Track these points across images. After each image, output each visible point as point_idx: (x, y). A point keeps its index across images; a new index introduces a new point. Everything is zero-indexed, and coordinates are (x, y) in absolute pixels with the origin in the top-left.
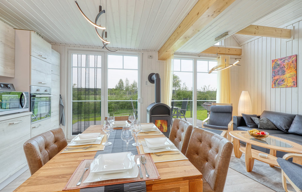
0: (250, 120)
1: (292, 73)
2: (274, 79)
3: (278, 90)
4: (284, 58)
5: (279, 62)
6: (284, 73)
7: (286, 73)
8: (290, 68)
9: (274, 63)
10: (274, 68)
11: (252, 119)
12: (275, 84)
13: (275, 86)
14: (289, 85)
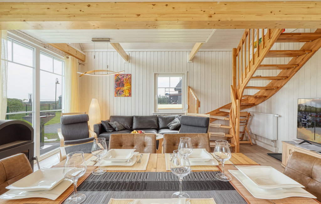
0: (109, 126)
1: (128, 87)
2: (116, 90)
3: (119, 98)
4: (123, 75)
5: (120, 77)
6: (123, 86)
7: (125, 86)
8: (127, 83)
9: (116, 77)
10: (117, 81)
11: (109, 124)
12: (117, 93)
13: (117, 95)
14: (127, 95)
